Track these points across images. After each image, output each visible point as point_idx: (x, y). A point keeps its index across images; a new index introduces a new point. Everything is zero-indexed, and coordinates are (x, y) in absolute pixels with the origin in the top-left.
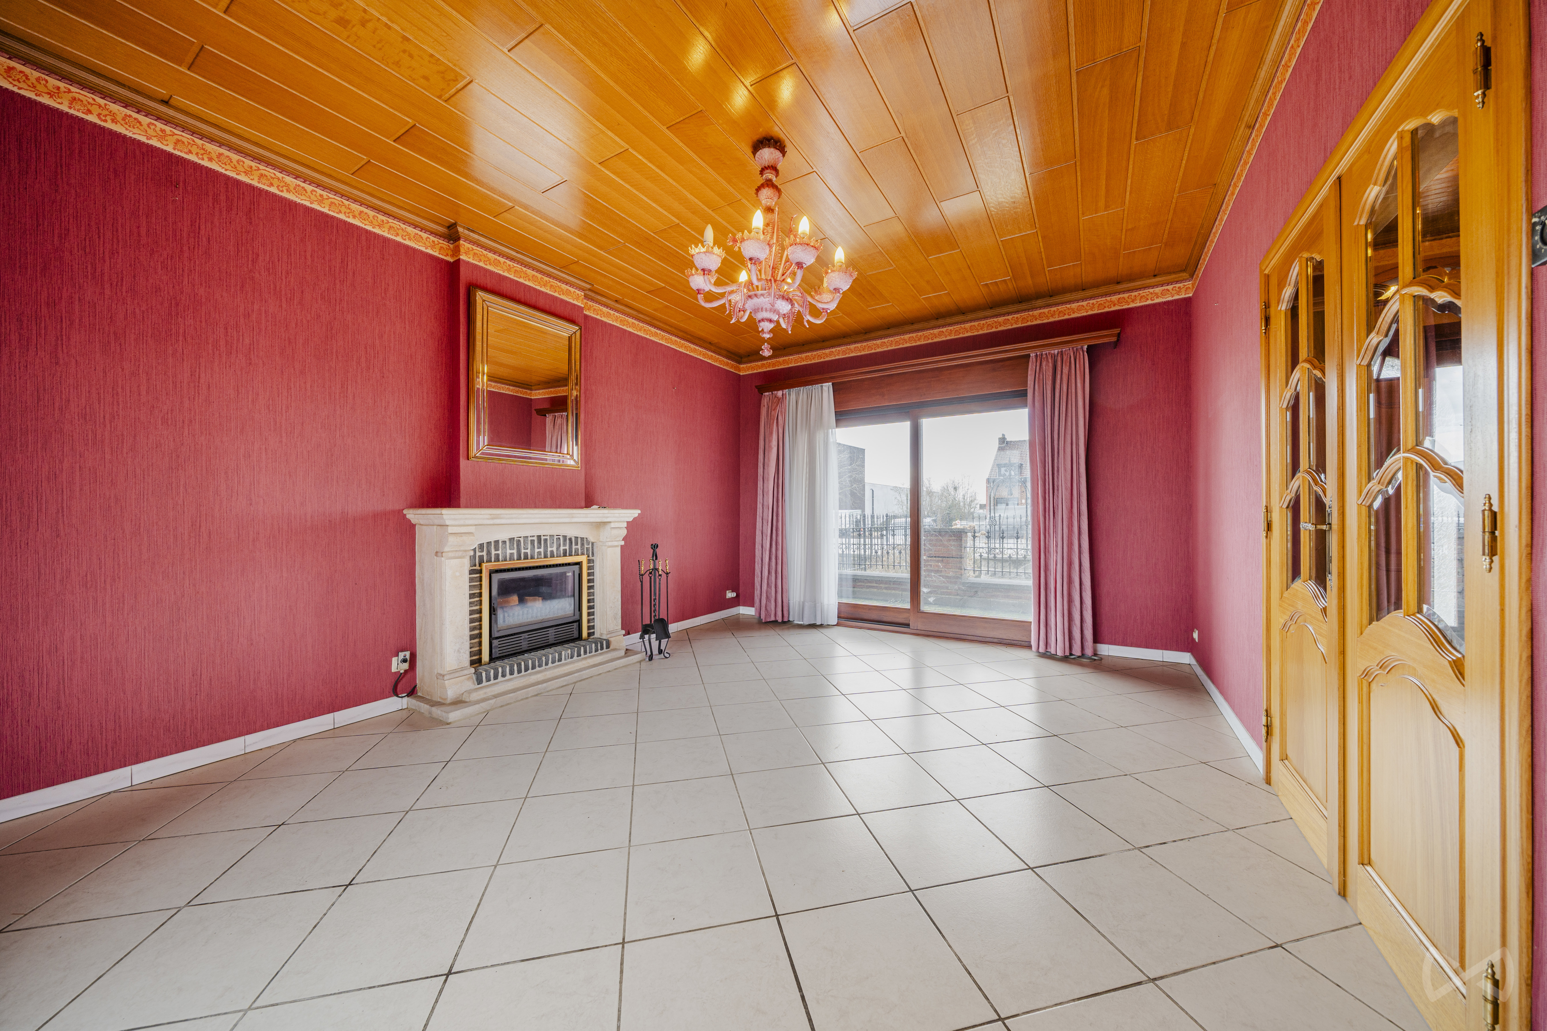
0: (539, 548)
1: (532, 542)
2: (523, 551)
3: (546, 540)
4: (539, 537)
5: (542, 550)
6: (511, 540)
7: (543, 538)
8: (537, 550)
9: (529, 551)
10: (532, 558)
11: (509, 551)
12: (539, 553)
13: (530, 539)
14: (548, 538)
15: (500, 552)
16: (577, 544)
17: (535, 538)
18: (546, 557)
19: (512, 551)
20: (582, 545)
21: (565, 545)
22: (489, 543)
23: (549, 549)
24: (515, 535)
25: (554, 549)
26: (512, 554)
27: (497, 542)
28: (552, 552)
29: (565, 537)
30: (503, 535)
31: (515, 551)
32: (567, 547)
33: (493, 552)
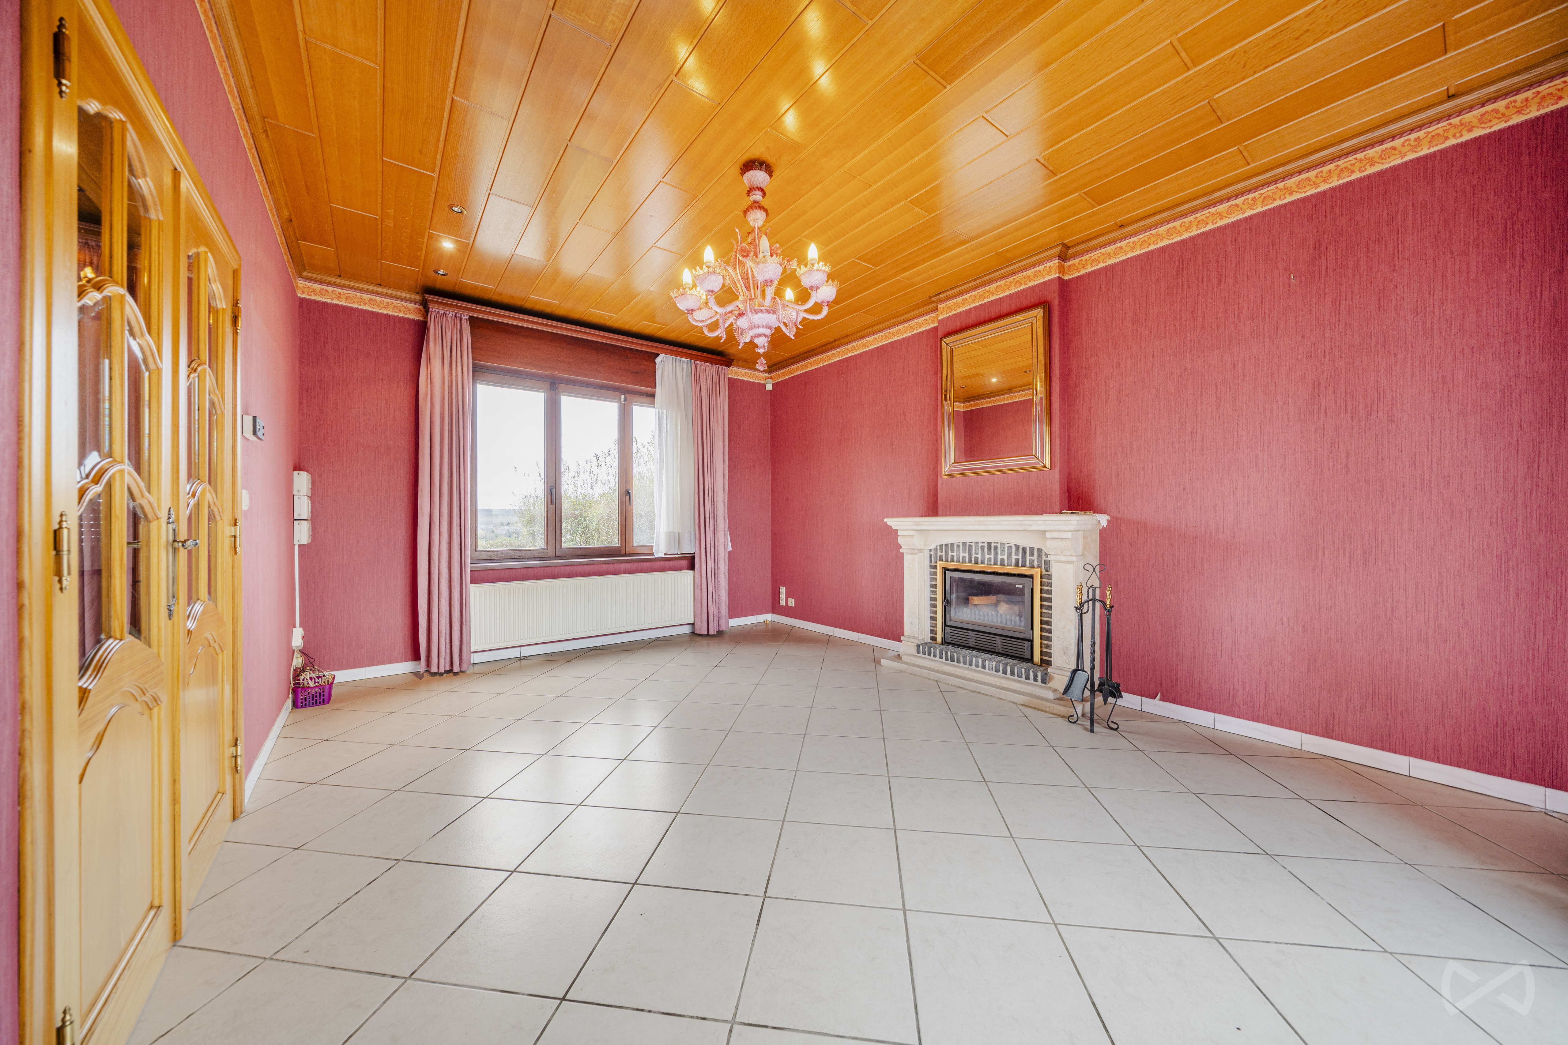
0: (989, 554)
1: (983, 548)
2: (974, 555)
3: (996, 547)
4: (989, 544)
5: (992, 556)
6: (964, 544)
7: (993, 545)
8: (987, 556)
9: (979, 556)
10: (982, 563)
11: (962, 555)
12: (989, 559)
13: (980, 544)
14: (999, 545)
15: (955, 554)
16: (1032, 554)
17: (986, 545)
18: (995, 564)
19: (964, 555)
20: (1040, 556)
21: (1017, 554)
22: (946, 545)
23: (1000, 557)
24: (967, 539)
25: (1005, 557)
26: (964, 557)
27: (952, 545)
28: (1002, 560)
29: (1017, 547)
30: (957, 540)
31: (967, 555)
32: (1020, 557)
33: (950, 554)
